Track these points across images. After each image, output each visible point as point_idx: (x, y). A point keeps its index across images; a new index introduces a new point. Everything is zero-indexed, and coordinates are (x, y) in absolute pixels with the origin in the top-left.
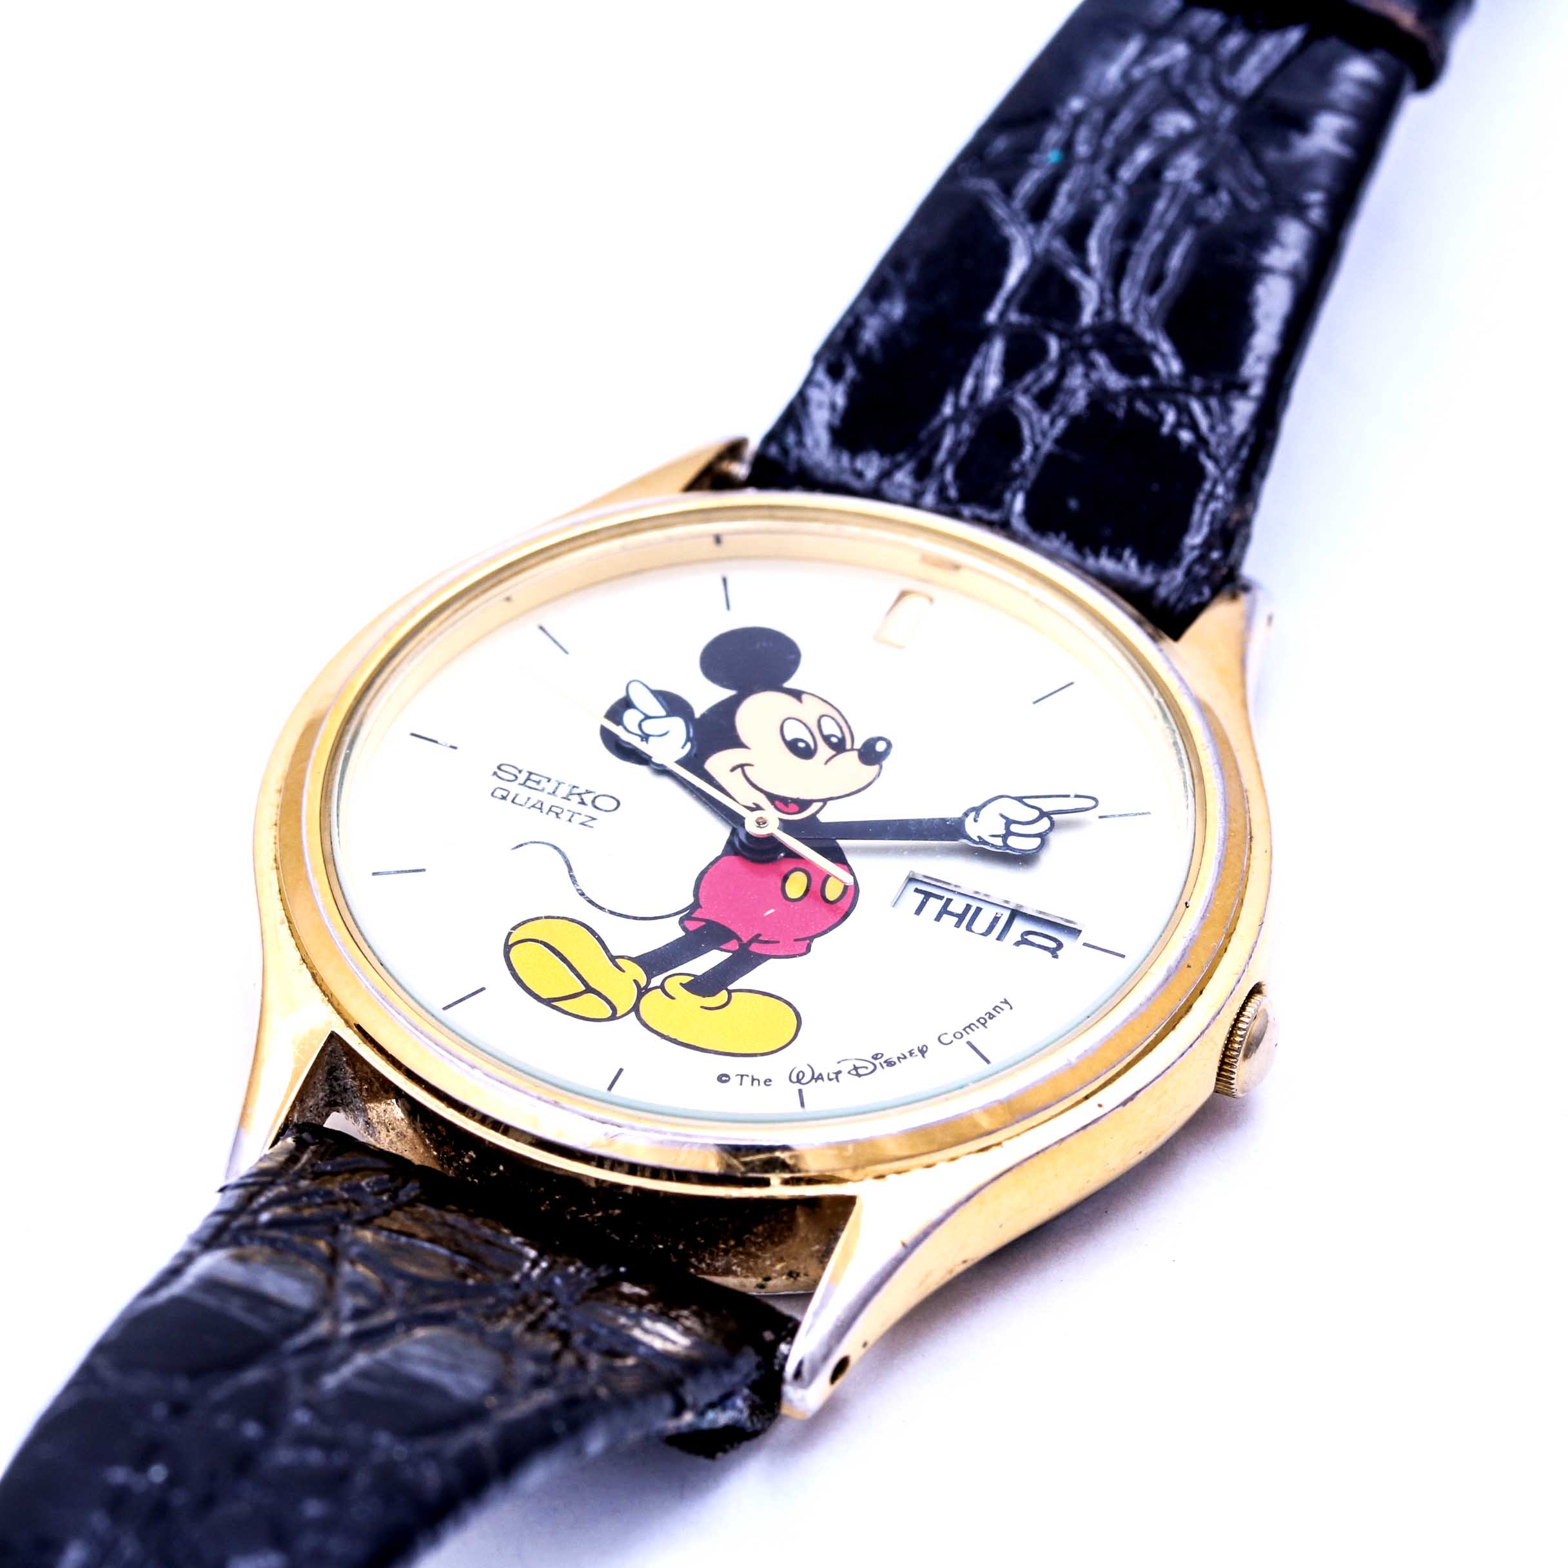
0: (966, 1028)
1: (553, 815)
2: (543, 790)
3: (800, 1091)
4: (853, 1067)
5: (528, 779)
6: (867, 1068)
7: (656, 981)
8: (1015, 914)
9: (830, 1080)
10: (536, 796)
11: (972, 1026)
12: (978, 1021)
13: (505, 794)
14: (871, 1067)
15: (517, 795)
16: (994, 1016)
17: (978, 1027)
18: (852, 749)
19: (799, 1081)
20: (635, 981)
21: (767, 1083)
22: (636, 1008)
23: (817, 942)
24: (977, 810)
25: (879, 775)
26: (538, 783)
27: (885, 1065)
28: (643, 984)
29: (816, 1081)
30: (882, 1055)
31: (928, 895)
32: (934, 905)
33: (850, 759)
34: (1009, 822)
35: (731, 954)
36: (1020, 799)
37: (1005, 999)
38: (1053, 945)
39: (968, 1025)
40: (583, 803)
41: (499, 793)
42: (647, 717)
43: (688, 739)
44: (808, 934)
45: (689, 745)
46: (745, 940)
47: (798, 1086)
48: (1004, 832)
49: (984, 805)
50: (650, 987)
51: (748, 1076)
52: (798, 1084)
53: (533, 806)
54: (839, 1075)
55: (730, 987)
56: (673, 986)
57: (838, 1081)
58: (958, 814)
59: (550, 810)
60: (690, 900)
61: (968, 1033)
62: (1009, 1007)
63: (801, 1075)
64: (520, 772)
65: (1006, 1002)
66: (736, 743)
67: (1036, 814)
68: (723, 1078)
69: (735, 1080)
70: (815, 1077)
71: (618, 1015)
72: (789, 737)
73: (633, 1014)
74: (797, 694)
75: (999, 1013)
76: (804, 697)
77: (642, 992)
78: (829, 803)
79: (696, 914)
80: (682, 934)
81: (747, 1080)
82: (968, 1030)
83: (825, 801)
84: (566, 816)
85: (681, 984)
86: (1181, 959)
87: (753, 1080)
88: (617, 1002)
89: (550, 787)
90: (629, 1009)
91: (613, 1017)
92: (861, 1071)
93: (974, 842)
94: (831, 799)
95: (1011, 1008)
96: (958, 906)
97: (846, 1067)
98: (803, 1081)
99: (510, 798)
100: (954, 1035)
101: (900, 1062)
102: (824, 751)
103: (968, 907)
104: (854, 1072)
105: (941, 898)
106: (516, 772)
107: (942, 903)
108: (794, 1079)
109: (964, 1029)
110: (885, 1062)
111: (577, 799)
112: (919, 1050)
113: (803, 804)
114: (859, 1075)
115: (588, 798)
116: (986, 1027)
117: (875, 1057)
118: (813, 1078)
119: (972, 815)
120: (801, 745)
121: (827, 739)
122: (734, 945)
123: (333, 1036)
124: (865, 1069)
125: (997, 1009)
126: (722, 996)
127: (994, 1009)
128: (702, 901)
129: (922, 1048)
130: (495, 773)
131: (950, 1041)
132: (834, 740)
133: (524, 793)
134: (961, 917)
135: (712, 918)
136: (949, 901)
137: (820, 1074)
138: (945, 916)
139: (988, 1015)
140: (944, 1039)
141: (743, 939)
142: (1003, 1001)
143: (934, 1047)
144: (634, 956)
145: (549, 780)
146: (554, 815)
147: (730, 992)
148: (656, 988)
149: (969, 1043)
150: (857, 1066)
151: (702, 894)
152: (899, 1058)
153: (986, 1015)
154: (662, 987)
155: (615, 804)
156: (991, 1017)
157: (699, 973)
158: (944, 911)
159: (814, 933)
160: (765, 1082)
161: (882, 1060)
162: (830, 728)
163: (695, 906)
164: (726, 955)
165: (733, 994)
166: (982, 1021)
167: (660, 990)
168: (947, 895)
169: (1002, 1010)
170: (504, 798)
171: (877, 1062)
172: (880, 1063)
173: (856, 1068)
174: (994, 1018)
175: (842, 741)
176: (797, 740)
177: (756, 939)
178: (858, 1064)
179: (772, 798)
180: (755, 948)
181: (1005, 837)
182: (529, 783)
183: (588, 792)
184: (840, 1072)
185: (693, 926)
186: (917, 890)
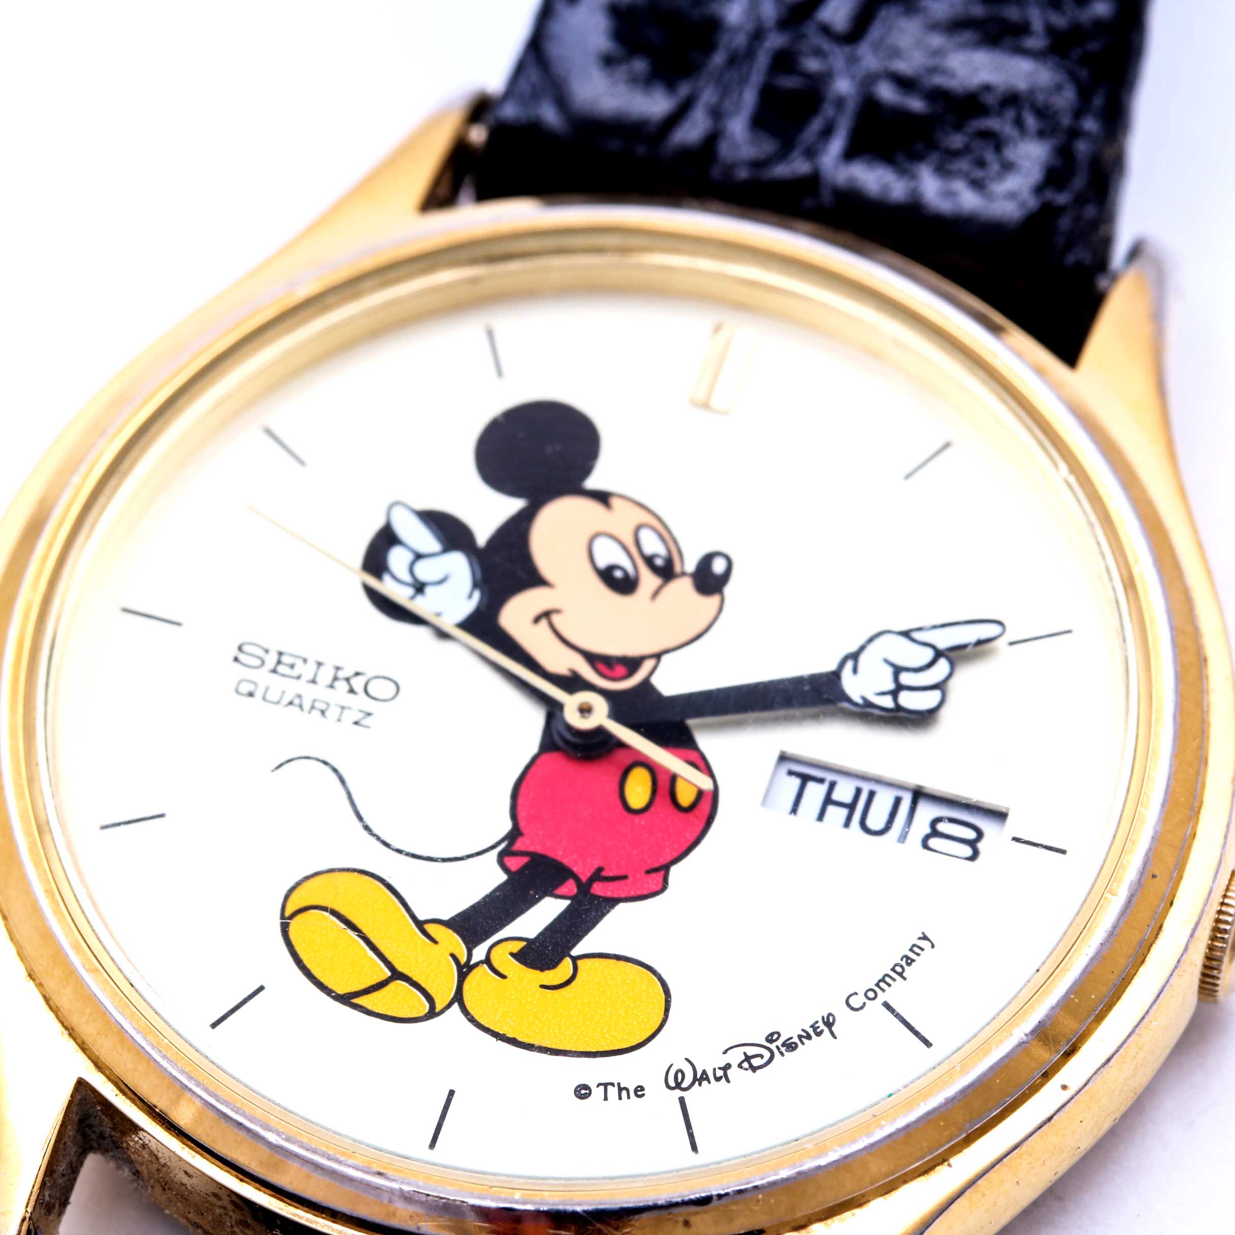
0: (880, 981)
1: (316, 714)
2: (299, 677)
3: (682, 1100)
4: (743, 1058)
5: (279, 662)
6: (762, 1056)
7: (479, 953)
8: (918, 794)
9: (718, 1079)
10: (292, 688)
11: (887, 979)
12: (893, 970)
13: (251, 687)
14: (767, 1055)
15: (267, 689)
16: (913, 961)
17: (894, 980)
18: (683, 574)
19: (678, 1086)
20: (453, 956)
21: (639, 1093)
22: (458, 997)
23: (674, 870)
24: (855, 656)
25: (720, 610)
26: (292, 666)
27: (783, 1049)
28: (463, 959)
29: (700, 1085)
30: (779, 1035)
31: (805, 779)
32: (815, 793)
33: (683, 587)
34: (898, 670)
35: (568, 902)
36: (906, 634)
37: (923, 933)
38: (971, 834)
39: (881, 977)
40: (352, 691)
41: (245, 688)
42: (419, 556)
43: (475, 585)
44: (663, 861)
45: (477, 595)
46: (584, 879)
47: (678, 1093)
48: (891, 686)
49: (862, 648)
50: (472, 963)
51: (613, 1084)
52: (677, 1091)
53: (291, 703)
54: (729, 1072)
55: (575, 952)
56: (502, 958)
57: (728, 1081)
58: (832, 667)
59: (313, 707)
60: (507, 826)
61: (883, 990)
62: (930, 945)
63: (680, 1075)
64: (267, 651)
65: (925, 938)
66: (534, 579)
67: (929, 654)
68: (582, 1092)
69: (598, 1092)
70: (698, 1077)
71: (437, 1010)
72: (602, 563)
73: (456, 1006)
74: (603, 497)
75: (918, 955)
76: (615, 502)
77: (464, 970)
78: (665, 659)
79: (519, 845)
80: (502, 877)
81: (613, 1091)
82: (882, 985)
83: (658, 656)
84: (333, 713)
85: (512, 954)
86: (1144, 869)
87: (620, 1089)
88: (434, 990)
89: (308, 671)
90: (450, 999)
91: (432, 1013)
92: (756, 1062)
93: (856, 704)
94: (667, 651)
95: (933, 946)
96: (845, 792)
97: (736, 1056)
98: (684, 1085)
99: (259, 694)
100: (866, 995)
101: (803, 1043)
102: (649, 580)
103: (858, 791)
104: (746, 1065)
105: (821, 781)
106: (261, 653)
107: (822, 789)
108: (672, 1083)
109: (877, 985)
110: (784, 1045)
111: (342, 686)
112: (825, 1023)
113: (632, 664)
114: (754, 1069)
115: (358, 683)
116: (905, 979)
117: (770, 1039)
118: (695, 1079)
119: (849, 665)
120: (618, 574)
121: (649, 561)
122: (570, 887)
123: (81, 1085)
124: (759, 1058)
125: (915, 949)
126: (565, 968)
127: (911, 950)
128: (522, 824)
129: (828, 1018)
130: (236, 659)
131: (861, 1005)
132: (659, 562)
133: (278, 685)
134: (851, 807)
135: (538, 849)
136: (832, 785)
137: (704, 1072)
138: (831, 809)
139: (904, 959)
140: (854, 1002)
141: (581, 876)
142: (922, 936)
143: (843, 1017)
144: (446, 917)
145: (305, 661)
146: (319, 714)
147: (574, 959)
148: (481, 962)
149: (887, 1005)
150: (749, 1054)
151: (522, 815)
152: (800, 1037)
153: (902, 960)
154: (487, 961)
155: (393, 688)
156: (910, 961)
157: (532, 934)
158: (828, 800)
159: (669, 859)
160: (636, 1091)
161: (779, 1043)
162: (652, 545)
163: (514, 835)
164: (563, 904)
165: (580, 963)
166: (899, 969)
167: (485, 965)
168: (829, 777)
169: (922, 949)
170: (251, 694)
171: (773, 1046)
172: (778, 1047)
173: (748, 1058)
174: (913, 963)
175: (669, 562)
176: (611, 568)
177: (598, 876)
178: (751, 1051)
179: (592, 658)
180: (598, 889)
181: (895, 693)
182: (281, 669)
183: (357, 674)
184: (728, 1067)
185: (515, 863)
186: (791, 773)
